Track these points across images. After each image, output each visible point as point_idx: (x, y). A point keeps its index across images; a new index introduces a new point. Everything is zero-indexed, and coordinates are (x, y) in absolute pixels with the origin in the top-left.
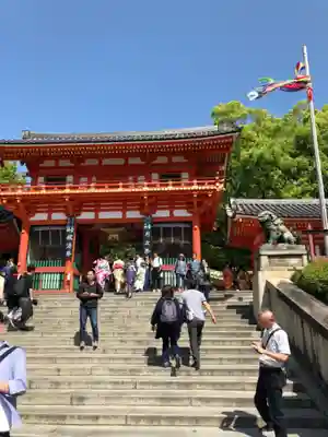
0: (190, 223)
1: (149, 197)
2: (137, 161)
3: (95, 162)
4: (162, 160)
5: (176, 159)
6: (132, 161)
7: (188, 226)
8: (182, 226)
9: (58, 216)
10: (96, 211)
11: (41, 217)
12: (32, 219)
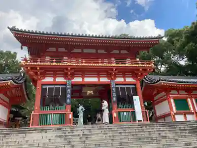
0: (135, 85)
1: (116, 69)
2: (103, 51)
3: (79, 51)
4: (116, 52)
5: (123, 52)
6: (100, 51)
7: (134, 86)
8: (131, 86)
10: (83, 77)
11: (49, 79)
12: (43, 80)
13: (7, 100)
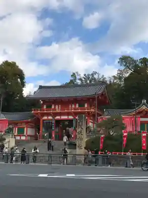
9: (50, 118)
10: (60, 116)
11: (45, 118)
12: (43, 118)
13: (33, 125)
